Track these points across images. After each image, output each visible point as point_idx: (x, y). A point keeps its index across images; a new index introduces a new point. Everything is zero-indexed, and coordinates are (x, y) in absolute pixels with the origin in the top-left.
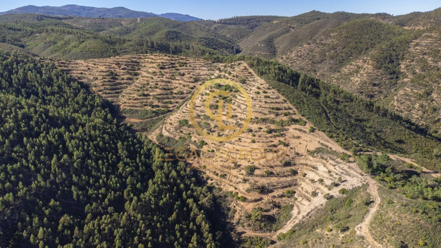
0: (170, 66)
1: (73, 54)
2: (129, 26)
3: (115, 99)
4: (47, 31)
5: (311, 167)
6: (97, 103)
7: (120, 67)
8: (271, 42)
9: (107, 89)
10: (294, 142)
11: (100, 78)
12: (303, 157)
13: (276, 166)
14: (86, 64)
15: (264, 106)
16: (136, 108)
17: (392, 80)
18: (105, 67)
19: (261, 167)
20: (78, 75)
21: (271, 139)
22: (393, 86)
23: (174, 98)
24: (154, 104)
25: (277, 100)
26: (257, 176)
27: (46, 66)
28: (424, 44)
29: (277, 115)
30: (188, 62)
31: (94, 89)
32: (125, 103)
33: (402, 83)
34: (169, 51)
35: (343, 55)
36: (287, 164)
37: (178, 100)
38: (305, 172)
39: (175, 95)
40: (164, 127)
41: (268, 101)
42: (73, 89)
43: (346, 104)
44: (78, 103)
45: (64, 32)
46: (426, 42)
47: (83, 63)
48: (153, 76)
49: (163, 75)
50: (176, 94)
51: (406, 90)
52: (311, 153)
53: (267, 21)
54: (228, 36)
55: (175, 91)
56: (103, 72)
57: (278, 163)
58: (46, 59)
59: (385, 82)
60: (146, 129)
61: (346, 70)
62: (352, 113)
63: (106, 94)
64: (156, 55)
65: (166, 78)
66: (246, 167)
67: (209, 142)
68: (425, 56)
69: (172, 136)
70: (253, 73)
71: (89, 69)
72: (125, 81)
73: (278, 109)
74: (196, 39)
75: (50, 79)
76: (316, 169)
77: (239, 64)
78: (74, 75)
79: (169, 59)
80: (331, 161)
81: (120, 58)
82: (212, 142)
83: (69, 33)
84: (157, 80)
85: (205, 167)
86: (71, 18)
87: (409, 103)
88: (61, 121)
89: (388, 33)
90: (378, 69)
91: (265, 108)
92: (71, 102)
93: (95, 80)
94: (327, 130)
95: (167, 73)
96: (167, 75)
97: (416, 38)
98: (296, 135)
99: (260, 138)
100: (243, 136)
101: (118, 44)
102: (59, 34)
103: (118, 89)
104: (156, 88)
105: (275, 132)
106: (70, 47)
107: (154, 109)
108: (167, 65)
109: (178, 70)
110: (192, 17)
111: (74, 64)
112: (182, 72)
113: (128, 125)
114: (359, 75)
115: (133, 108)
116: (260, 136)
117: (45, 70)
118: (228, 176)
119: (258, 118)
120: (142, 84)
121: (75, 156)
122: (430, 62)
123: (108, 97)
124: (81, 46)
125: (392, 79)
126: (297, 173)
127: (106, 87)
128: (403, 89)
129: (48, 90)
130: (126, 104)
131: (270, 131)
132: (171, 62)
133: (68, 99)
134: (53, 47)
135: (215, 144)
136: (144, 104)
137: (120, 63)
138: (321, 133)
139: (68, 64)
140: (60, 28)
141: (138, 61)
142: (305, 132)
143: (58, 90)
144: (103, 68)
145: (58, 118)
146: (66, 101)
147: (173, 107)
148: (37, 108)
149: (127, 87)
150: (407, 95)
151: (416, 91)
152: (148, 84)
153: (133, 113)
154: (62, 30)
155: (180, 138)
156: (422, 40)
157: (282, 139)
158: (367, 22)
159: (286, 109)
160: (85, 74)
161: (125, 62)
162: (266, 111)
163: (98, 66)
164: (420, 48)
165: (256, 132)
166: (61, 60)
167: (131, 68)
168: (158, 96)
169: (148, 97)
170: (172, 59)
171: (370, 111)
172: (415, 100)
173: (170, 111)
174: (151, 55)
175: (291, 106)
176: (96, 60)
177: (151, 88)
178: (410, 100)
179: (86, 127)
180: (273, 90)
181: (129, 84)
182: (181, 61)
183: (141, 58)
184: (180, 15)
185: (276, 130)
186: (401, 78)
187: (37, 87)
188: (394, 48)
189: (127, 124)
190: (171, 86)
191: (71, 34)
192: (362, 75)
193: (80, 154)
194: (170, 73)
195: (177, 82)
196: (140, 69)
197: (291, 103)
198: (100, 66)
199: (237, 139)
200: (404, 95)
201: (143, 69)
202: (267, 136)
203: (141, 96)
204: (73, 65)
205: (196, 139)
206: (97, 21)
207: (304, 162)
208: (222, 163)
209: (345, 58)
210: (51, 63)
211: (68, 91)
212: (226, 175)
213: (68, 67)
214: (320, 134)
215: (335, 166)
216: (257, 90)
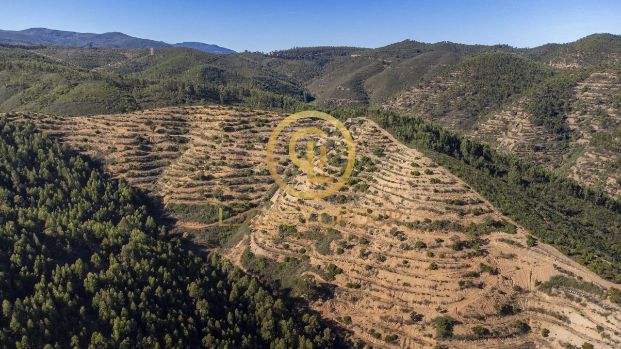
0: (242, 126)
1: (60, 105)
2: (138, 60)
3: (151, 187)
4: (10, 68)
5: (553, 314)
6: (124, 196)
7: (155, 128)
8: (359, 84)
9: (136, 168)
10: (506, 266)
11: (120, 148)
12: (530, 295)
13: (488, 316)
14: (92, 124)
15: (434, 198)
16: (193, 203)
17: (561, 142)
18: (126, 128)
19: (461, 319)
20: (78, 143)
21: (463, 262)
22: (564, 151)
23: (257, 181)
24: (224, 194)
25: (454, 187)
26: (460, 338)
27: (21, 129)
28: (597, 88)
29: (462, 214)
30: (270, 119)
31: (111, 168)
32: (172, 192)
33: (577, 145)
34: (219, 99)
35: (476, 103)
36: (507, 310)
37: (264, 186)
38: (544, 326)
39: (257, 177)
40: (252, 238)
41: (438, 189)
42: (77, 170)
43: (538, 186)
44: (88, 198)
45: (41, 69)
46: (599, 85)
47: (86, 121)
48: (214, 144)
49: (231, 141)
50: (258, 174)
51: (588, 157)
52: (545, 287)
53: (342, 55)
54: (290, 75)
55: (257, 170)
56: (124, 137)
57: (491, 309)
58: (17, 115)
59: (552, 145)
60: (218, 242)
61: (487, 127)
62: (552, 202)
63: (133, 177)
64: (214, 108)
65: (238, 146)
66: (433, 321)
67: (346, 267)
68: (601, 106)
69: (270, 256)
70: (391, 138)
71: (98, 132)
72: (165, 153)
73: (461, 203)
74: (249, 80)
75: (32, 154)
76: (565, 321)
77: (361, 122)
78: (72, 144)
79: (237, 113)
80: (592, 306)
81: (152, 112)
82: (352, 267)
83: (49, 70)
84: (223, 151)
85: (349, 320)
86: (43, 47)
87: (597, 176)
88: (72, 245)
89: (535, 73)
90: (539, 125)
91: (437, 201)
92: (77, 196)
93: (112, 152)
94: (555, 242)
95: (237, 138)
96: (239, 141)
97: (582, 80)
98: (506, 252)
99: (444, 260)
100: (410, 256)
101: (135, 88)
102: (31, 72)
103: (154, 167)
104: (224, 164)
105: (469, 247)
106: (52, 93)
107: (225, 204)
108: (236, 125)
109: (256, 132)
110: (221, 48)
111: (70, 124)
112: (264, 135)
113: (185, 235)
114: (510, 134)
115: (187, 202)
116: (442, 256)
117: (19, 136)
118: (402, 340)
119: (430, 221)
120: (198, 159)
121: (116, 332)
122: (612, 115)
123: (138, 182)
124: (72, 91)
125: (561, 139)
126: (529, 328)
127: (134, 164)
128: (583, 156)
129: (31, 175)
130: (174, 195)
131: (460, 246)
132: (242, 118)
133: (70, 190)
134: (22, 93)
135: (357, 272)
136: (205, 193)
137: (154, 121)
138: (548, 247)
139: (58, 124)
140: (33, 62)
141: (184, 117)
142: (519, 245)
143: (49, 175)
144: (123, 131)
145: (63, 239)
146: (67, 195)
147: (257, 198)
148: (21, 221)
149: (170, 163)
150: (592, 165)
151: (605, 159)
152: (208, 158)
153: (188, 212)
154: (38, 66)
155: (288, 259)
156: (592, 83)
157: (483, 260)
158: (502, 57)
159: (473, 203)
160: (92, 142)
161: (161, 119)
162: (441, 208)
163: (115, 128)
164: (592, 94)
165: (433, 247)
166: (45, 117)
167: (173, 130)
168: (228, 179)
169: (212, 181)
170: (243, 113)
171: (578, 196)
172: (605, 172)
173: (253, 206)
174: (205, 107)
175: (482, 198)
176: (109, 117)
177: (214, 164)
178: (597, 172)
179: (122, 253)
180: (441, 168)
181: (172, 158)
182: (258, 117)
183: (188, 113)
184: (205, 44)
185: (468, 243)
186: (573, 139)
187: (8, 170)
188: (554, 94)
189: (182, 234)
190: (248, 160)
191: (52, 71)
192: (515, 134)
193: (125, 325)
194: (243, 138)
195: (258, 153)
196: (188, 131)
197: (478, 191)
198: (118, 126)
199: (401, 261)
200: (587, 164)
201: (193, 132)
202: (456, 255)
203: (198, 179)
204: (69, 126)
205: (319, 262)
206: (87, 52)
207: (536, 305)
208: (381, 311)
209: (479, 107)
210: (29, 122)
211: (68, 177)
212: (397, 337)
213: (59, 129)
214: (550, 250)
215: (606, 315)
216: (411, 168)
